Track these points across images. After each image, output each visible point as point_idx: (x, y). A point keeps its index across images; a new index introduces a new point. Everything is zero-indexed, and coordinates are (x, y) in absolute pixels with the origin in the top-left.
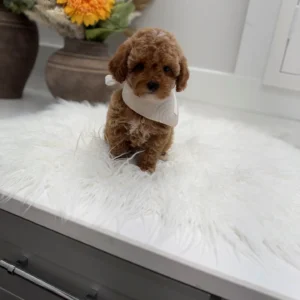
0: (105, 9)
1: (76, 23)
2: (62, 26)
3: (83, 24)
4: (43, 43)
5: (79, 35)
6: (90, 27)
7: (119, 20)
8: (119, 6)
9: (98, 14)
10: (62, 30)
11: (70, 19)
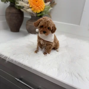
0: (42, 8)
1: (34, 12)
2: (30, 13)
3: (37, 13)
4: (25, 16)
5: (35, 15)
6: (38, 13)
7: (46, 11)
8: (47, 7)
9: (41, 10)
10: (31, 14)
11: (33, 11)
